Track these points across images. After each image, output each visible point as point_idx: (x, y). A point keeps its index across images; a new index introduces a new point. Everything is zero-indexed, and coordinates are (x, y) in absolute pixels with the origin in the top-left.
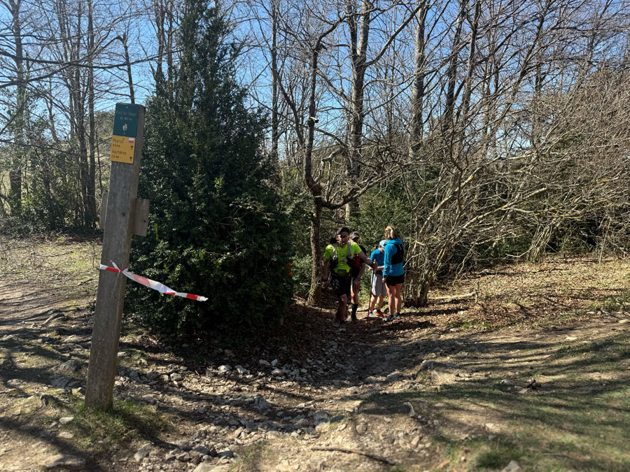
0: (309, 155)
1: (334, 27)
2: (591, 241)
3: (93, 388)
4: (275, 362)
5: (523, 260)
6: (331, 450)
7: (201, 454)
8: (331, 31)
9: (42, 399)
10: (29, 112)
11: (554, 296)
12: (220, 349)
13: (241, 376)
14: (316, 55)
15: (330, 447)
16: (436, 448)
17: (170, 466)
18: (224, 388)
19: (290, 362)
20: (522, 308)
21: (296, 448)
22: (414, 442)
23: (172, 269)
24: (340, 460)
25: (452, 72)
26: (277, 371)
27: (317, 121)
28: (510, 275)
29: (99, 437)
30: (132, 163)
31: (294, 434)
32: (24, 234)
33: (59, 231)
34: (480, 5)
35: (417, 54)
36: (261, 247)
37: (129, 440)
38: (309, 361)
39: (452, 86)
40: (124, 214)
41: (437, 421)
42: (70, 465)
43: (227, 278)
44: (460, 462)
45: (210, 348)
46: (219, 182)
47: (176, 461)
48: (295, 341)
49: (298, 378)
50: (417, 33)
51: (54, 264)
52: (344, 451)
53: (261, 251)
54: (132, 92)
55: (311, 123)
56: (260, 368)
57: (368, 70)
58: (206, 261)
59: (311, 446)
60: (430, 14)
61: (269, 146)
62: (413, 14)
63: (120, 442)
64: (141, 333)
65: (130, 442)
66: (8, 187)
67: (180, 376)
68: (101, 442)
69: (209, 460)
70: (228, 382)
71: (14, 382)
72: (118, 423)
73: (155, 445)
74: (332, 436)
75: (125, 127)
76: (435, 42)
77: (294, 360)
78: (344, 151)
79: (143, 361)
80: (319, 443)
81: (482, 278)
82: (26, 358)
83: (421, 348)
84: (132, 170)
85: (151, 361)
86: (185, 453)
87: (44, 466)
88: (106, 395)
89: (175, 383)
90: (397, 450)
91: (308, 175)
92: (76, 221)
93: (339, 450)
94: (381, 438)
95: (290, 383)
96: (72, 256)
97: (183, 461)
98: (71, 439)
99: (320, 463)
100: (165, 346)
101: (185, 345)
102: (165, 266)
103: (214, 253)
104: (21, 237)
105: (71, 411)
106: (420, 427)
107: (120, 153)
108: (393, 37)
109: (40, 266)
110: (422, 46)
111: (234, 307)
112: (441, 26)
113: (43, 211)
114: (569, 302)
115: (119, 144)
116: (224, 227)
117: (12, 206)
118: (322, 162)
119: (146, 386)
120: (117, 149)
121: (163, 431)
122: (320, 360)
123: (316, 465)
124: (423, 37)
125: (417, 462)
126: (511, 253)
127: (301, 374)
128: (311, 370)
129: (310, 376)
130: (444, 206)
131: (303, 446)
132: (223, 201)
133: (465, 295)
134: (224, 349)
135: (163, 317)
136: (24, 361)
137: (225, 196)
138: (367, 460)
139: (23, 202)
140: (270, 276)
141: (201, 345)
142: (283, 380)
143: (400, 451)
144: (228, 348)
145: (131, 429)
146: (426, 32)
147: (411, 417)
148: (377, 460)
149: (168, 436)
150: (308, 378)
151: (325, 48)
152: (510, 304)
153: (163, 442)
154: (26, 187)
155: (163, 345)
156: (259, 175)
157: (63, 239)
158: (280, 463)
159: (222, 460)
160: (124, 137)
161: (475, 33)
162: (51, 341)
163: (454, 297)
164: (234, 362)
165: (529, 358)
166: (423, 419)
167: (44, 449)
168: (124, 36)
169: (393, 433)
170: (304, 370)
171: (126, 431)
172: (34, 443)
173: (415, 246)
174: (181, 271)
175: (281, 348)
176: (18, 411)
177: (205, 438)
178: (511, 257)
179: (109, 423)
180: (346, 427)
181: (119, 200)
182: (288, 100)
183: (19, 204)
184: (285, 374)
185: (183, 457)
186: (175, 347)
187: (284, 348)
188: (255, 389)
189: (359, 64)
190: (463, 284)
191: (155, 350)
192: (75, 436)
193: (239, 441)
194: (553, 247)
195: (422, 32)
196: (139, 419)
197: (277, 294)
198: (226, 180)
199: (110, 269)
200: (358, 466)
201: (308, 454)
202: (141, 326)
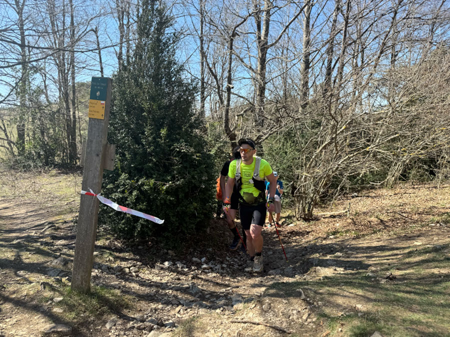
0: (227, 112)
1: (245, 20)
2: (432, 173)
3: (77, 277)
4: (203, 259)
5: (382, 186)
6: (245, 323)
7: (152, 325)
8: (242, 23)
9: (41, 285)
10: (30, 82)
11: (405, 213)
12: (165, 251)
13: (180, 269)
14: (232, 40)
15: (244, 320)
16: (320, 322)
17: (131, 333)
18: (167, 278)
19: (215, 259)
20: (382, 221)
21: (220, 321)
22: (304, 317)
23: (131, 193)
24: (251, 330)
25: (330, 51)
26: (205, 266)
27: (233, 88)
28: (372, 198)
29: (81, 312)
30: (103, 118)
31: (218, 311)
32: (27, 168)
33: (51, 166)
34: (351, 3)
35: (304, 39)
36: (193, 177)
37: (102, 314)
38: (228, 258)
39: (330, 62)
40: (98, 155)
41: (321, 303)
42: (61, 331)
43: (170, 200)
44: (338, 332)
45: (158, 249)
46: (163, 132)
47: (135, 329)
48: (218, 244)
49: (221, 271)
50: (304, 23)
51: (48, 190)
52: (254, 324)
53: (193, 181)
54: (102, 68)
55: (229, 89)
56: (193, 263)
57: (269, 51)
58: (155, 188)
59: (231, 320)
60: (314, 9)
61: (198, 105)
62: (302, 10)
63: (96, 316)
64: (109, 239)
65: (103, 315)
66: (16, 136)
67: (137, 269)
68: (82, 315)
69: (158, 329)
70: (171, 274)
71: (21, 273)
72: (94, 302)
73: (120, 318)
74: (245, 313)
75: (98, 94)
76: (318, 30)
77: (217, 258)
78: (252, 109)
79: (111, 258)
80: (236, 317)
81: (352, 200)
82: (30, 256)
83: (309, 250)
84: (103, 124)
85: (116, 258)
86: (141, 323)
87: (43, 332)
88: (86, 282)
89: (134, 274)
90: (292, 323)
91: (227, 126)
92: (63, 160)
93: (251, 323)
94: (281, 314)
95: (214, 275)
96: (61, 184)
97: (139, 329)
98: (61, 313)
99: (237, 331)
100: (126, 248)
101: (140, 247)
102: (126, 191)
103: (160, 182)
104: (25, 171)
105: (61, 294)
106: (309, 307)
107: (95, 112)
108: (287, 27)
109: (39, 191)
110: (308, 33)
111: (174, 220)
112: (322, 18)
113: (40, 152)
114: (416, 217)
115: (94, 105)
116: (167, 164)
117: (18, 149)
118: (236, 117)
119: (113, 276)
120: (92, 109)
121: (125, 308)
122: (236, 258)
123: (234, 333)
124: (309, 26)
125: (306, 332)
126: (373, 182)
127: (223, 268)
128: (229, 266)
129: (229, 270)
130: (325, 148)
131: (225, 320)
132: (167, 146)
133: (340, 212)
134: (168, 249)
135: (125, 227)
136: (29, 258)
137: (168, 142)
138: (271, 330)
139: (26, 146)
140: (200, 199)
141: (152, 247)
142: (209, 272)
143: (294, 324)
144: (170, 249)
145: (103, 306)
146: (311, 23)
147: (302, 300)
148: (277, 330)
149: (129, 312)
150: (228, 271)
151: (238, 35)
152: (373, 219)
153: (126, 316)
154: (28, 135)
155: (125, 247)
156: (192, 126)
157: (54, 172)
158: (208, 331)
159: (167, 329)
160: (98, 101)
161: (347, 23)
162: (47, 244)
163: (332, 213)
164: (175, 259)
165: (387, 258)
166: (311, 301)
167: (43, 320)
168: (96, 28)
169: (289, 311)
170: (224, 266)
171: (100, 308)
172: (35, 316)
173: (304, 177)
174: (137, 195)
175: (208, 249)
176: (25, 293)
177: (155, 313)
178: (373, 185)
179: (88, 302)
180: (255, 306)
181: (94, 145)
182: (212, 73)
183: (24, 148)
184: (211, 268)
185: (140, 326)
186: (133, 249)
187: (210, 249)
188: (190, 279)
189: (263, 46)
190: (339, 204)
191: (120, 250)
192: (64, 311)
193: (179, 316)
194: (404, 177)
195: (308, 22)
196: (109, 299)
197: (205, 211)
198: (168, 130)
199: (89, 194)
200: (264, 334)
201: (229, 325)
202: (110, 234)
